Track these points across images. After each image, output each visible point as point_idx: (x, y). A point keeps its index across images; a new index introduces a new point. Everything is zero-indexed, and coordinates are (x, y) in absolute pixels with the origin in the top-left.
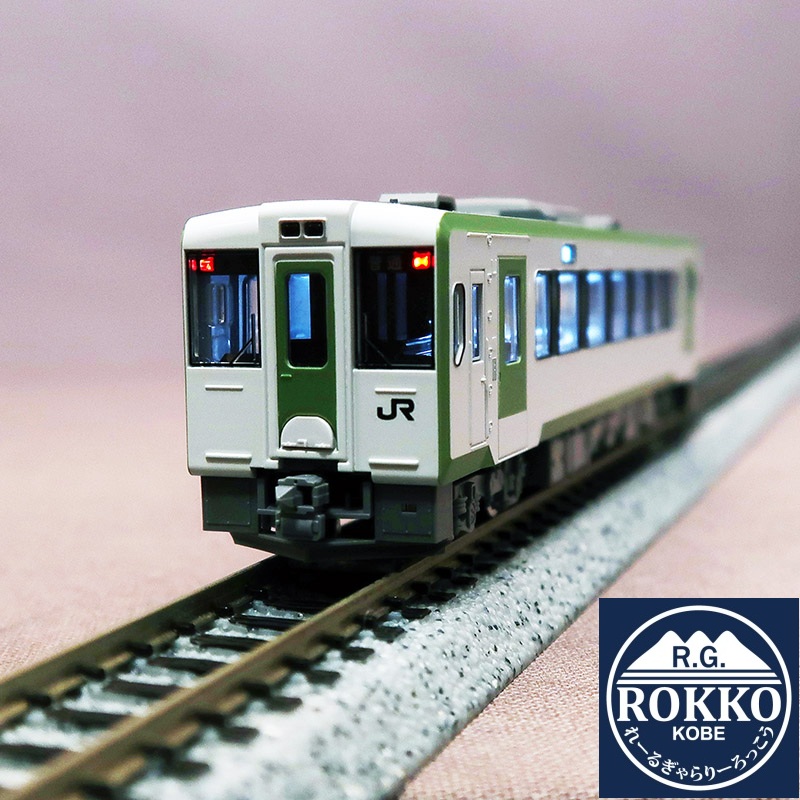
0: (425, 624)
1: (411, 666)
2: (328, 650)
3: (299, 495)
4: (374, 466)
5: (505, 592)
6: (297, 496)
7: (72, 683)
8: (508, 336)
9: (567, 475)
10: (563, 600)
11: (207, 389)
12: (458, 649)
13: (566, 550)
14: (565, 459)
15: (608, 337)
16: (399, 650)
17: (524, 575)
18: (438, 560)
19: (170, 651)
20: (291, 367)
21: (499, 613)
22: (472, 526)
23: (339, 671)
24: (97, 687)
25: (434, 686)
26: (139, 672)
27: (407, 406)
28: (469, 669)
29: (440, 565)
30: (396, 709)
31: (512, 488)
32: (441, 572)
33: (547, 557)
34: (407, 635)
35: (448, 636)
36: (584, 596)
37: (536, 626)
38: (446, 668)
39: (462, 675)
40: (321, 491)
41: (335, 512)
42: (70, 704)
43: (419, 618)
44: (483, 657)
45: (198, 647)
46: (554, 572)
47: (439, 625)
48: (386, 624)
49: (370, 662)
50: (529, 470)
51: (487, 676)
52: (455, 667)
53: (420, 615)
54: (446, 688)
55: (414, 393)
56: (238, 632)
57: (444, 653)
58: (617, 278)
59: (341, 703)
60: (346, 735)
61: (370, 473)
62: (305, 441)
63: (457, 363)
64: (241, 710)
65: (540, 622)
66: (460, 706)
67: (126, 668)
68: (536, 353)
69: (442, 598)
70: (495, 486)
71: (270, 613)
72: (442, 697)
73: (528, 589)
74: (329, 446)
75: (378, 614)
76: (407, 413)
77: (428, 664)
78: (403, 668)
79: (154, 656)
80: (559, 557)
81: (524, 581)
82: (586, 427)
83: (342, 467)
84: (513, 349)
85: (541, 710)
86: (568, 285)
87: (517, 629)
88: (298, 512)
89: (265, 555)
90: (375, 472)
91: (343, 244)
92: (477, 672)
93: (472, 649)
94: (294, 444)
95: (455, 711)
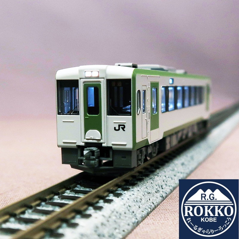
0: (128, 192)
1: (124, 205)
2: (99, 200)
3: (91, 153)
4: (113, 145)
5: (152, 182)
6: (90, 154)
7: (23, 209)
8: (153, 106)
9: (171, 147)
10: (170, 185)
11: (63, 122)
12: (138, 200)
13: (171, 170)
14: (170, 143)
15: (183, 106)
16: (121, 200)
17: (158, 178)
18: (132, 173)
19: (52, 200)
20: (88, 115)
21: (151, 189)
22: (143, 163)
23: (103, 206)
24: (30, 211)
25: (131, 211)
26: (43, 207)
27: (123, 127)
28: (141, 205)
29: (133, 175)
30: (120, 218)
31: (154, 151)
32: (133, 177)
33: (165, 172)
34: (123, 195)
35: (135, 196)
36: (176, 184)
37: (161, 193)
38: (135, 205)
39: (139, 207)
40: (97, 152)
41: (102, 158)
42: (22, 216)
43: (127, 190)
44: (146, 202)
45: (60, 199)
46: (167, 176)
47: (132, 192)
48: (117, 192)
49: (112, 203)
50: (159, 146)
51: (147, 208)
52: (137, 205)
53: (127, 189)
54: (135, 211)
55: (125, 123)
56: (72, 194)
57: (134, 201)
58: (186, 88)
59: (103, 216)
60: (105, 225)
61: (112, 147)
62: (92, 137)
63: (138, 114)
64: (73, 218)
65: (163, 191)
66: (139, 217)
67: (39, 205)
68: (162, 111)
69: (134, 184)
70: (150, 151)
71: (82, 189)
72: (133, 214)
73: (159, 182)
74: (100, 138)
75: (114, 189)
76: (123, 129)
77: (129, 204)
78: (122, 205)
79: (47, 201)
80: (169, 172)
81: (158, 179)
82: (177, 133)
83: (103, 145)
84: (155, 110)
85: (163, 218)
86: (171, 90)
87: (156, 194)
88: (91, 158)
89: (81, 171)
90: (113, 147)
91: (104, 78)
92: (144, 206)
93: (142, 200)
94: (89, 138)
95: (138, 218)
